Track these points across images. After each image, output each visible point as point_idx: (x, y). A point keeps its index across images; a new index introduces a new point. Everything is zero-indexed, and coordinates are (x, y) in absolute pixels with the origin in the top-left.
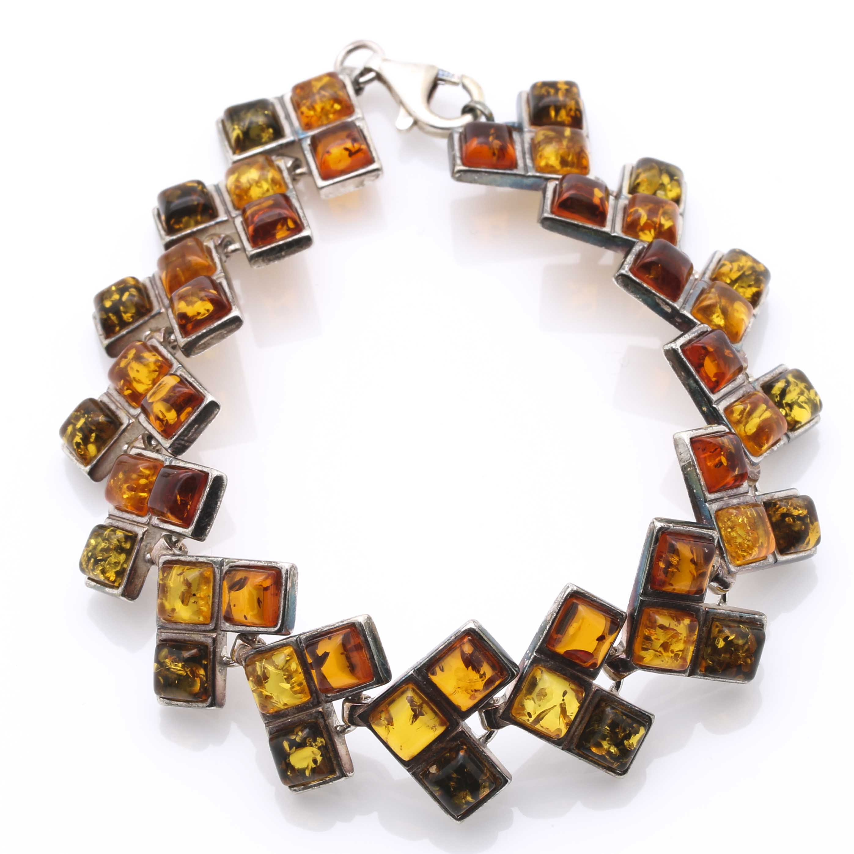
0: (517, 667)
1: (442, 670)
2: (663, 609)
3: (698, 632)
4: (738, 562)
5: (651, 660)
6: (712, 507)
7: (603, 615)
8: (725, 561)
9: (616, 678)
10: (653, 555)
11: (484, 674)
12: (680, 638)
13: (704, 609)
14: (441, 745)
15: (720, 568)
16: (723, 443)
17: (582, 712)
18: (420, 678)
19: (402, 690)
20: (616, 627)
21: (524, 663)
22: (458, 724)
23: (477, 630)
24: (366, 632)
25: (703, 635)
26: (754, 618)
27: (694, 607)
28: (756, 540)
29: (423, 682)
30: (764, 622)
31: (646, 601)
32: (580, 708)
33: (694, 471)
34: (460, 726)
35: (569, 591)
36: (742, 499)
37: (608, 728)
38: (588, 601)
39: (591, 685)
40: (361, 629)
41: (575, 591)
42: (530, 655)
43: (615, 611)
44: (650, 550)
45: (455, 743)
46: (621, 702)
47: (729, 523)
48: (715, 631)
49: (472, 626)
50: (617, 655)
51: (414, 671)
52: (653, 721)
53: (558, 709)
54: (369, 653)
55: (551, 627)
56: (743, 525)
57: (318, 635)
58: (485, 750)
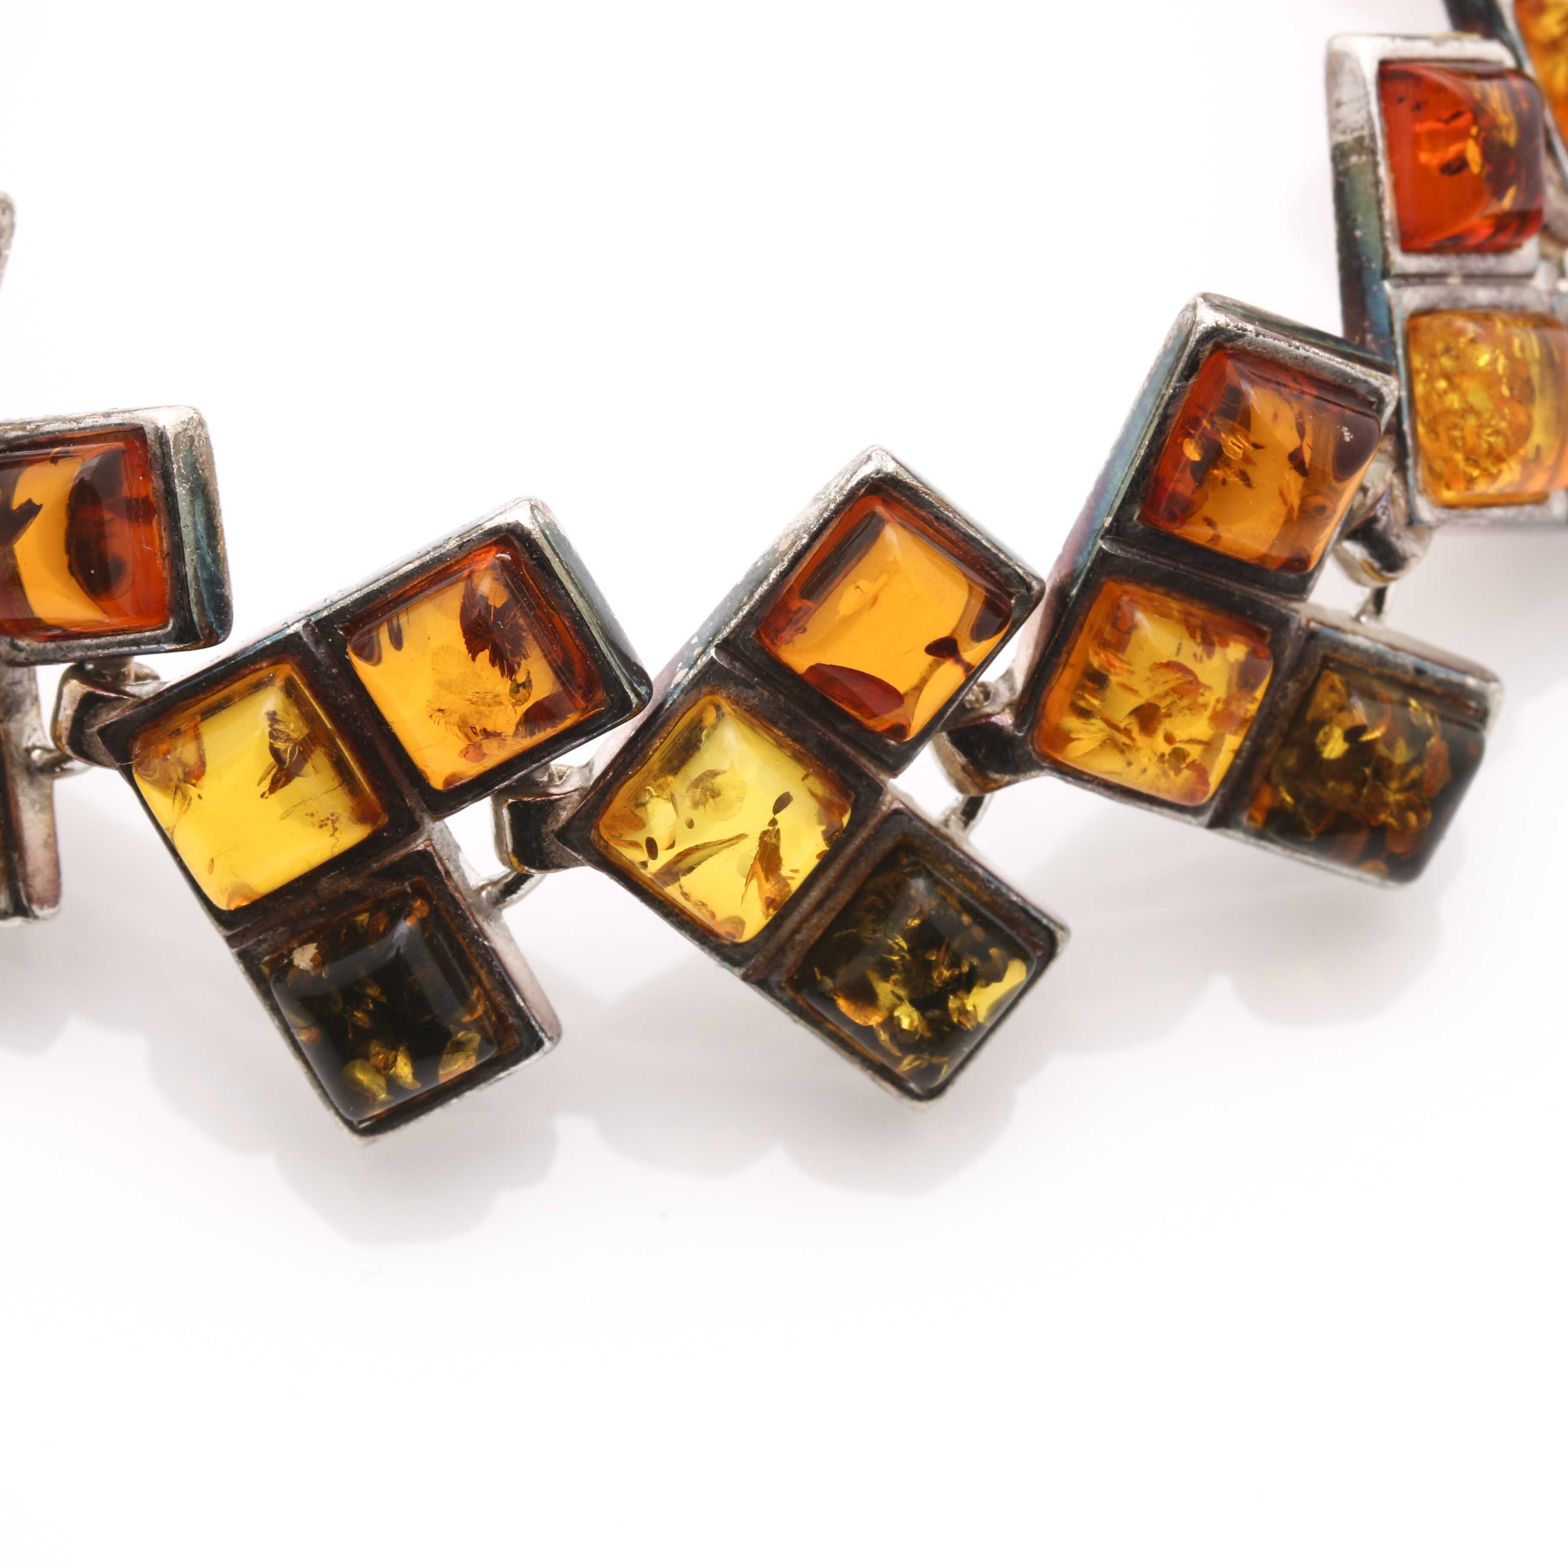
0: (649, 684)
1: (397, 641)
2: (1167, 594)
3: (1267, 694)
4: (1449, 495)
5: (1092, 753)
6: (1400, 297)
7: (965, 575)
8: (1405, 482)
9: (967, 782)
10: (1169, 412)
11: (527, 685)
12: (1201, 700)
13: (1303, 622)
14: (348, 884)
15: (1383, 503)
16: (1485, 98)
17: (832, 873)
18: (320, 653)
19: (253, 678)
20: (999, 621)
21: (674, 675)
22: (414, 827)
23: (536, 534)
24: (175, 466)
25: (1282, 705)
26: (1462, 687)
27: (1270, 609)
28: (1522, 433)
29: (330, 667)
30: (1493, 705)
31: (1118, 557)
32: (826, 861)
33: (1369, 169)
34: (420, 834)
35: (867, 470)
36: (1507, 294)
37: (904, 944)
38: (924, 519)
39: (878, 790)
40: (158, 452)
41: (887, 474)
42: (698, 651)
43: (1008, 570)
44: (1163, 395)
45: (395, 888)
46: (967, 867)
47: (1446, 362)
48: (1324, 700)
49: (523, 518)
50: (988, 710)
51: (305, 626)
52: (1059, 949)
53: (750, 847)
54: (171, 536)
55: (784, 575)
56: (1489, 379)
57: (25, 441)
58: (489, 928)
